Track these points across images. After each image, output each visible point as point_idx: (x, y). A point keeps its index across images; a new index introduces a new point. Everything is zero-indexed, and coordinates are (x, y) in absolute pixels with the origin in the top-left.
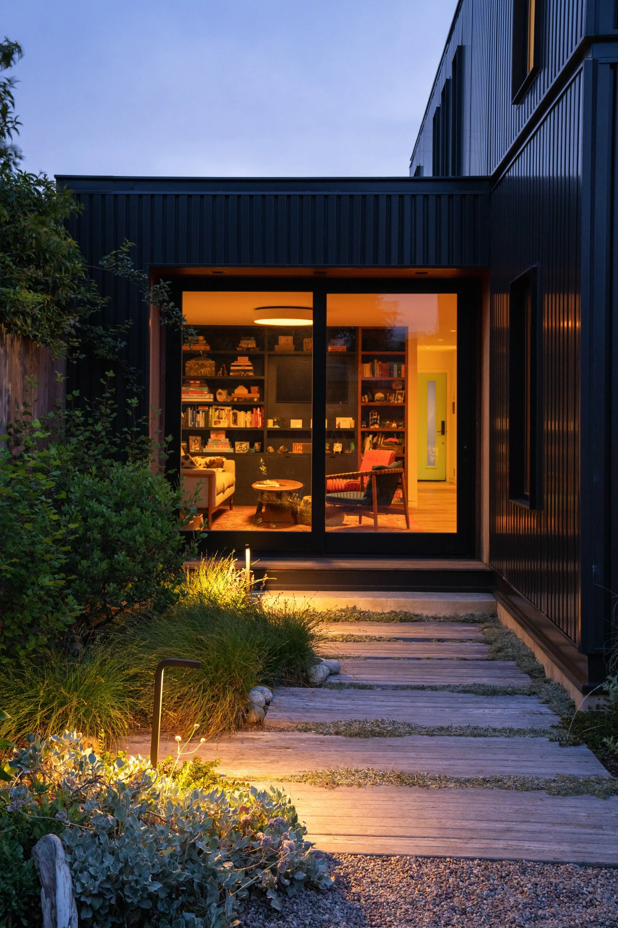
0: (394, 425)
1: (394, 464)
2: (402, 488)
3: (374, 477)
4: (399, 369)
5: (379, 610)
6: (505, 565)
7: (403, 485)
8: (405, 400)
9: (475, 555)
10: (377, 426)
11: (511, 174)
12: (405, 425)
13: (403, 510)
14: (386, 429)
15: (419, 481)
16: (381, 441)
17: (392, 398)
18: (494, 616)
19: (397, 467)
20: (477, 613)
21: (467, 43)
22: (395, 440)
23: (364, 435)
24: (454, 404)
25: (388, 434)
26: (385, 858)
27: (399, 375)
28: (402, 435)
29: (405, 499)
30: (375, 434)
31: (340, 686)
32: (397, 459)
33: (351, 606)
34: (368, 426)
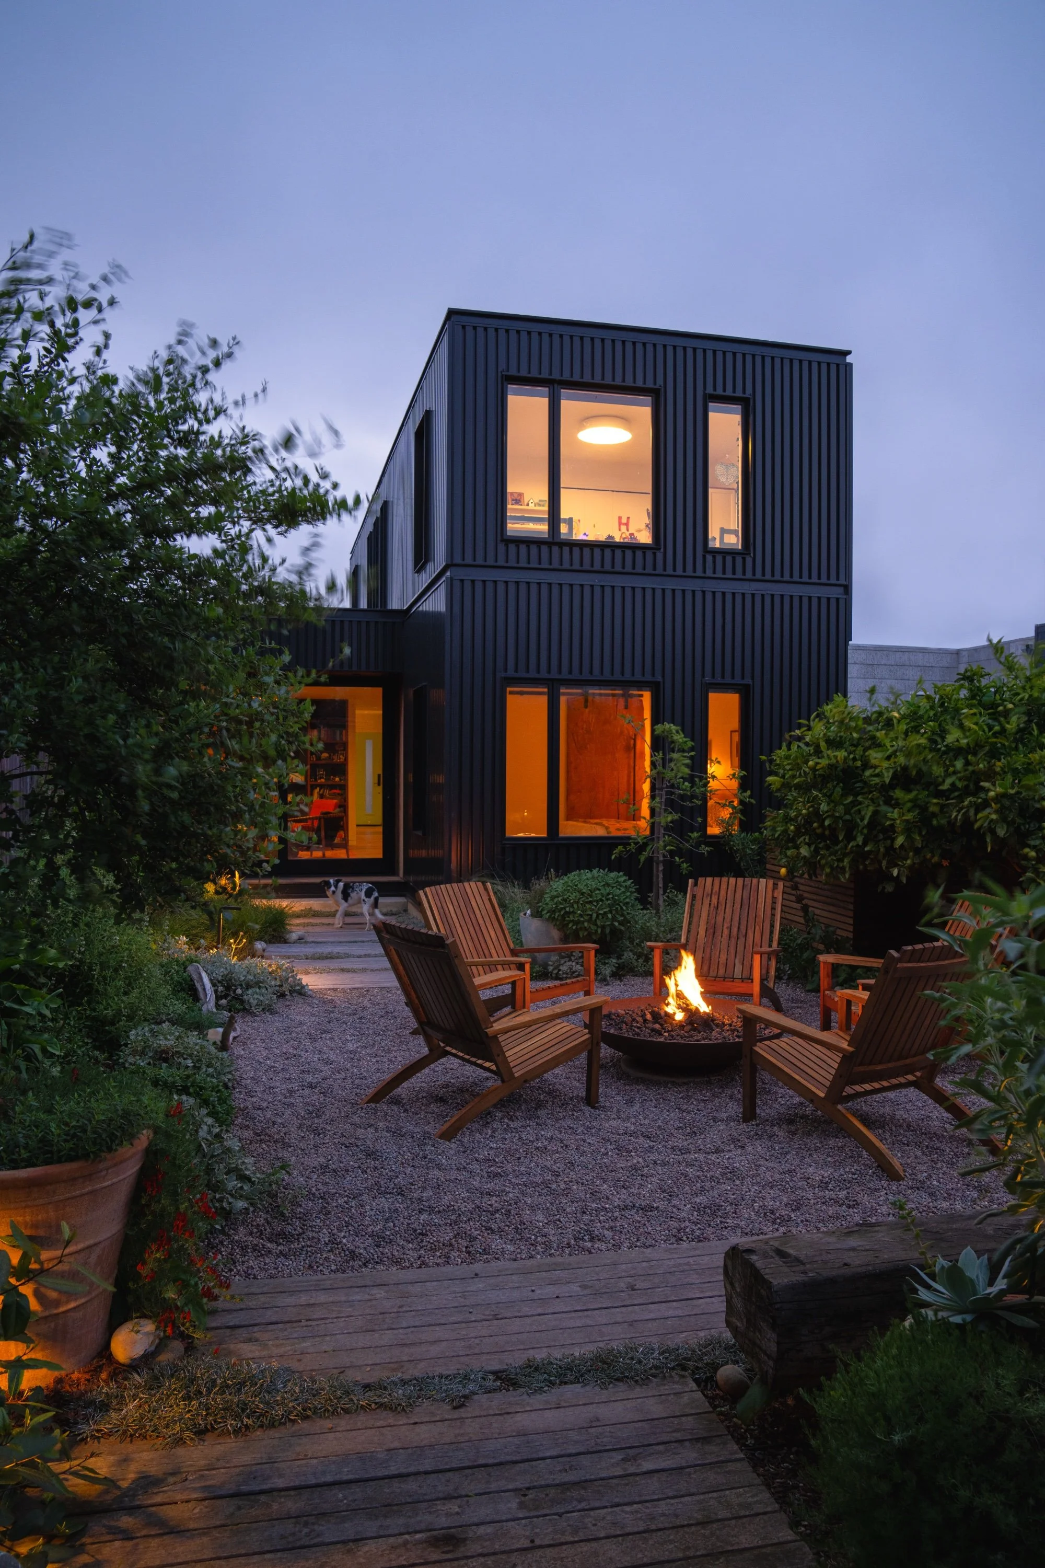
0: (337, 779)
1: (337, 810)
2: (343, 830)
3: (322, 821)
4: (341, 734)
5: (328, 910)
6: (411, 879)
7: (345, 828)
8: (346, 759)
9: (394, 872)
10: (323, 780)
11: (421, 609)
12: (346, 780)
13: (345, 845)
14: (330, 783)
15: (358, 826)
16: (327, 792)
17: (335, 757)
18: (406, 911)
19: (340, 812)
20: (394, 910)
21: (390, 499)
22: (337, 791)
23: (313, 787)
24: (379, 776)
25: (332, 787)
26: (335, 990)
27: (341, 739)
28: (343, 788)
29: (346, 839)
30: (321, 786)
31: (306, 942)
32: (340, 806)
33: (308, 907)
34: (316, 780)
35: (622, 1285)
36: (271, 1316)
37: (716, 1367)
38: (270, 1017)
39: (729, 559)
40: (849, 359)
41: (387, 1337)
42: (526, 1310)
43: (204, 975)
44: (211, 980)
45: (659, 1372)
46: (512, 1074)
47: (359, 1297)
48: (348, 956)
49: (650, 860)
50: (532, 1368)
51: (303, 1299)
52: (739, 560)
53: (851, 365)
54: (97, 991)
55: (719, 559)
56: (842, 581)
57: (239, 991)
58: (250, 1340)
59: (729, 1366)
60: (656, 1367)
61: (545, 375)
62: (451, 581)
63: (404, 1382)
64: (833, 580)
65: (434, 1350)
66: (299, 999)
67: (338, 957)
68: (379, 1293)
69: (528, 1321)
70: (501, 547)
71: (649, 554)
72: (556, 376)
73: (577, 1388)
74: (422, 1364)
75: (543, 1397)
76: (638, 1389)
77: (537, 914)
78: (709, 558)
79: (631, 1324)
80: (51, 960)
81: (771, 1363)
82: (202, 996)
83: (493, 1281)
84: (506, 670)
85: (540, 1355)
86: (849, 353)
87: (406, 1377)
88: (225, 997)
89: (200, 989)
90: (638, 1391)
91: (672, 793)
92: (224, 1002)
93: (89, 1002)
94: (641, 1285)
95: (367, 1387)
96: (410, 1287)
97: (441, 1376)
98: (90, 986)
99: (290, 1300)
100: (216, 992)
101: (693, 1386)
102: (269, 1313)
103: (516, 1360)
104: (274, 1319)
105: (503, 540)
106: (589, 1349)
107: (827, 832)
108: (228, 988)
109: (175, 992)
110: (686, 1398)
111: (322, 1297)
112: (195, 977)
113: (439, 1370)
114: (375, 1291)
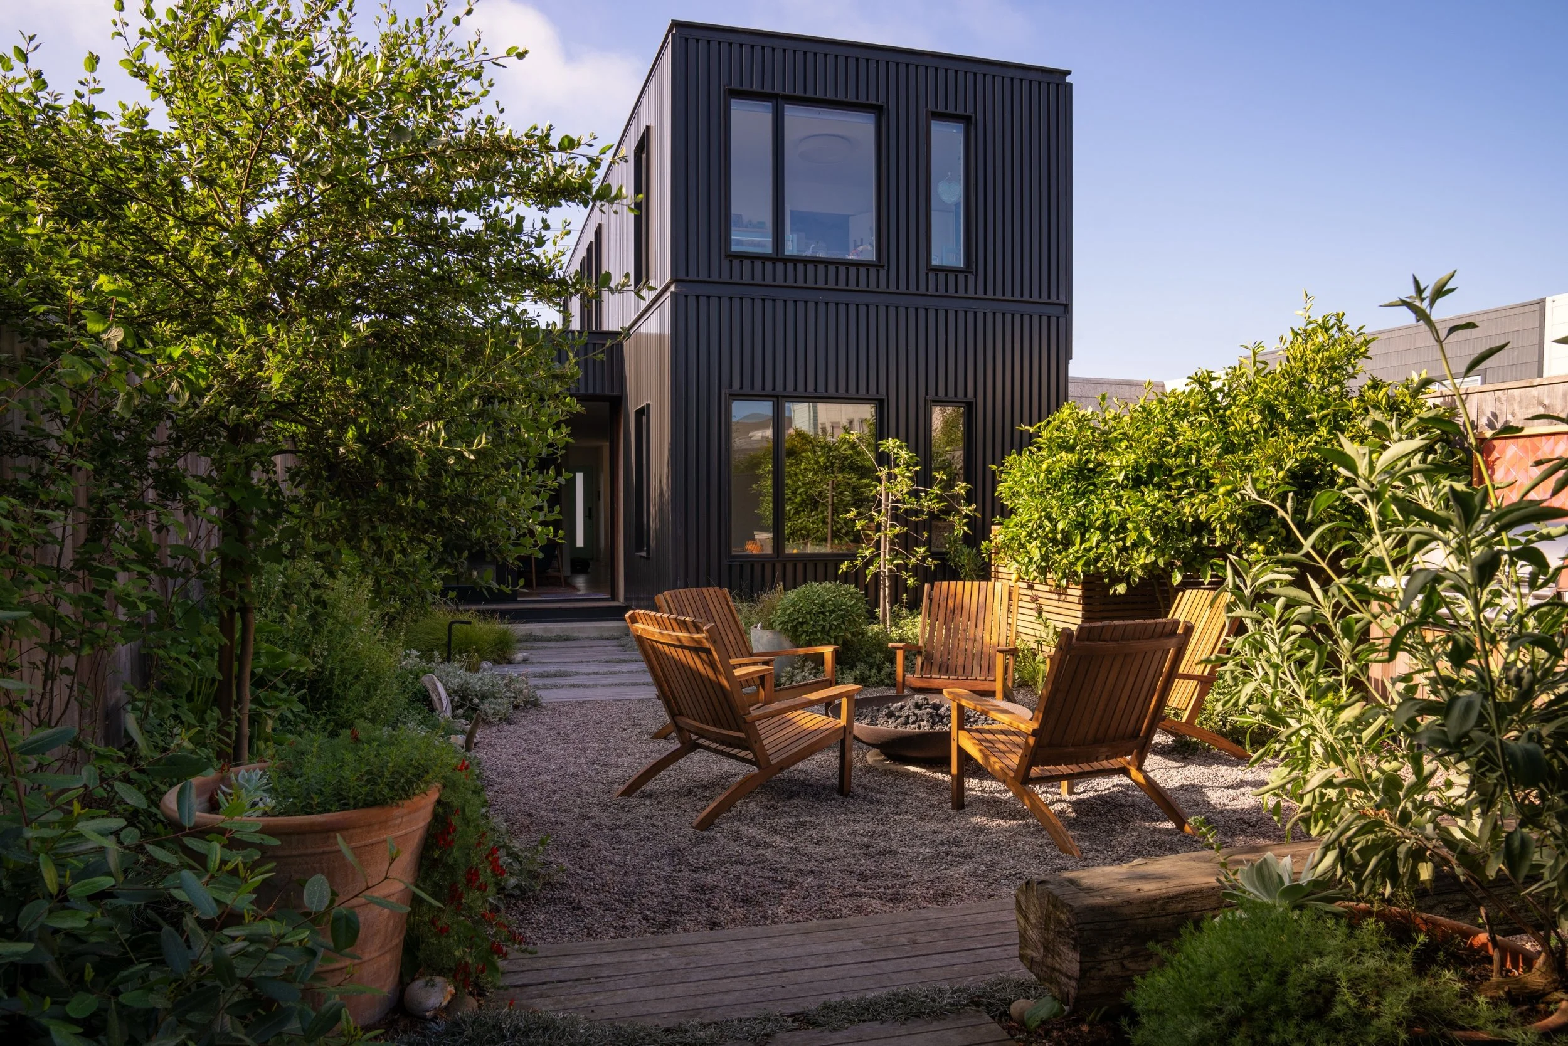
5: (549, 634)
9: (614, 597)
11: (641, 329)
18: (627, 635)
21: (606, 222)
26: (569, 702)
31: (532, 663)
33: (529, 632)
35: (903, 940)
36: (557, 975)
37: (1009, 1002)
38: (506, 727)
39: (951, 277)
40: (1069, 79)
41: (680, 990)
42: (812, 963)
43: (439, 684)
44: (447, 690)
45: (956, 1009)
46: (769, 761)
47: (644, 957)
48: (577, 674)
49: (876, 575)
50: (828, 1008)
51: (588, 960)
52: (961, 277)
53: (1070, 85)
54: (337, 695)
55: (942, 276)
56: (1062, 300)
57: (476, 700)
58: (541, 996)
59: (1022, 1000)
60: (952, 1005)
61: (767, 89)
62: (674, 295)
63: (704, 1026)
64: (1054, 299)
65: (728, 999)
66: (533, 711)
67: (564, 674)
68: (665, 954)
69: (817, 972)
70: (725, 263)
71: (873, 271)
72: (778, 90)
73: (876, 1025)
74: (719, 1011)
75: (845, 1033)
76: (935, 1023)
77: (768, 626)
78: (932, 276)
79: (918, 971)
80: (292, 664)
81: (1073, 983)
82: (438, 706)
83: (775, 940)
84: (731, 386)
85: (836, 999)
86: (1069, 73)
87: (706, 1021)
88: (462, 706)
89: (435, 698)
90: (935, 1025)
91: (897, 508)
92: (460, 711)
93: (328, 707)
94: (921, 938)
95: (668, 1030)
96: (693, 948)
97: (740, 1020)
98: (330, 690)
99: (574, 962)
100: (452, 701)
101: (988, 1018)
102: (557, 972)
103: (812, 1005)
104: (562, 978)
105: (727, 256)
106: (883, 993)
107: (1059, 536)
108: (463, 698)
109: (411, 702)
110: (983, 1029)
111: (607, 959)
112: (430, 687)
113: (736, 1015)
114: (658, 952)
